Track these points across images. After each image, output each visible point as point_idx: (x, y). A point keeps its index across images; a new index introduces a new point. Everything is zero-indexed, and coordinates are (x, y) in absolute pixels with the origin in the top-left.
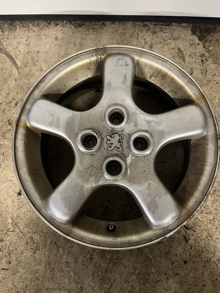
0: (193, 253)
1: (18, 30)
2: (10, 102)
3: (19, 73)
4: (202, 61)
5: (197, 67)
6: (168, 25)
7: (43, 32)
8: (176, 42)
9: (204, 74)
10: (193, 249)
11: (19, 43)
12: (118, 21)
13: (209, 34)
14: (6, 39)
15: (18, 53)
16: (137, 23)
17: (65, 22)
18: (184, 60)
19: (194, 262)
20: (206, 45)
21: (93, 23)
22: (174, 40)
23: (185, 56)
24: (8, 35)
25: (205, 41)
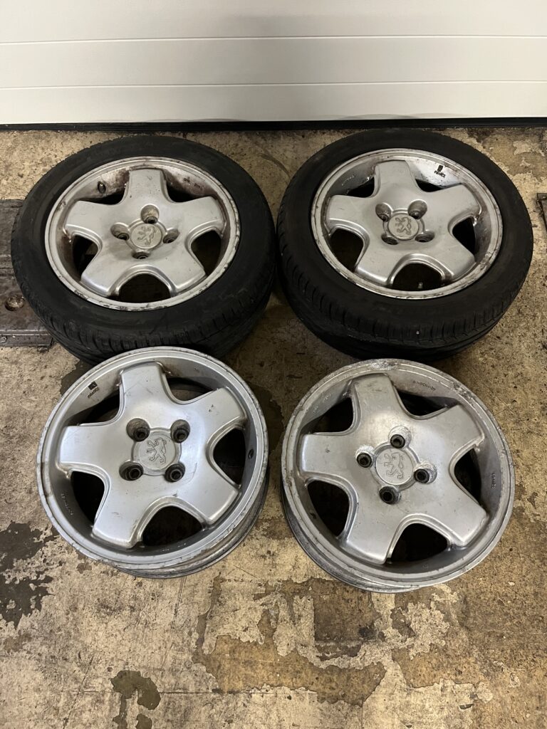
0: (505, 329)
1: (282, 139)
7: (310, 140)
11: (285, 151)
13: (488, 136)
14: (270, 147)
15: (285, 158)
17: (332, 130)
19: (508, 337)
20: (487, 146)
24: (272, 143)
25: (484, 143)
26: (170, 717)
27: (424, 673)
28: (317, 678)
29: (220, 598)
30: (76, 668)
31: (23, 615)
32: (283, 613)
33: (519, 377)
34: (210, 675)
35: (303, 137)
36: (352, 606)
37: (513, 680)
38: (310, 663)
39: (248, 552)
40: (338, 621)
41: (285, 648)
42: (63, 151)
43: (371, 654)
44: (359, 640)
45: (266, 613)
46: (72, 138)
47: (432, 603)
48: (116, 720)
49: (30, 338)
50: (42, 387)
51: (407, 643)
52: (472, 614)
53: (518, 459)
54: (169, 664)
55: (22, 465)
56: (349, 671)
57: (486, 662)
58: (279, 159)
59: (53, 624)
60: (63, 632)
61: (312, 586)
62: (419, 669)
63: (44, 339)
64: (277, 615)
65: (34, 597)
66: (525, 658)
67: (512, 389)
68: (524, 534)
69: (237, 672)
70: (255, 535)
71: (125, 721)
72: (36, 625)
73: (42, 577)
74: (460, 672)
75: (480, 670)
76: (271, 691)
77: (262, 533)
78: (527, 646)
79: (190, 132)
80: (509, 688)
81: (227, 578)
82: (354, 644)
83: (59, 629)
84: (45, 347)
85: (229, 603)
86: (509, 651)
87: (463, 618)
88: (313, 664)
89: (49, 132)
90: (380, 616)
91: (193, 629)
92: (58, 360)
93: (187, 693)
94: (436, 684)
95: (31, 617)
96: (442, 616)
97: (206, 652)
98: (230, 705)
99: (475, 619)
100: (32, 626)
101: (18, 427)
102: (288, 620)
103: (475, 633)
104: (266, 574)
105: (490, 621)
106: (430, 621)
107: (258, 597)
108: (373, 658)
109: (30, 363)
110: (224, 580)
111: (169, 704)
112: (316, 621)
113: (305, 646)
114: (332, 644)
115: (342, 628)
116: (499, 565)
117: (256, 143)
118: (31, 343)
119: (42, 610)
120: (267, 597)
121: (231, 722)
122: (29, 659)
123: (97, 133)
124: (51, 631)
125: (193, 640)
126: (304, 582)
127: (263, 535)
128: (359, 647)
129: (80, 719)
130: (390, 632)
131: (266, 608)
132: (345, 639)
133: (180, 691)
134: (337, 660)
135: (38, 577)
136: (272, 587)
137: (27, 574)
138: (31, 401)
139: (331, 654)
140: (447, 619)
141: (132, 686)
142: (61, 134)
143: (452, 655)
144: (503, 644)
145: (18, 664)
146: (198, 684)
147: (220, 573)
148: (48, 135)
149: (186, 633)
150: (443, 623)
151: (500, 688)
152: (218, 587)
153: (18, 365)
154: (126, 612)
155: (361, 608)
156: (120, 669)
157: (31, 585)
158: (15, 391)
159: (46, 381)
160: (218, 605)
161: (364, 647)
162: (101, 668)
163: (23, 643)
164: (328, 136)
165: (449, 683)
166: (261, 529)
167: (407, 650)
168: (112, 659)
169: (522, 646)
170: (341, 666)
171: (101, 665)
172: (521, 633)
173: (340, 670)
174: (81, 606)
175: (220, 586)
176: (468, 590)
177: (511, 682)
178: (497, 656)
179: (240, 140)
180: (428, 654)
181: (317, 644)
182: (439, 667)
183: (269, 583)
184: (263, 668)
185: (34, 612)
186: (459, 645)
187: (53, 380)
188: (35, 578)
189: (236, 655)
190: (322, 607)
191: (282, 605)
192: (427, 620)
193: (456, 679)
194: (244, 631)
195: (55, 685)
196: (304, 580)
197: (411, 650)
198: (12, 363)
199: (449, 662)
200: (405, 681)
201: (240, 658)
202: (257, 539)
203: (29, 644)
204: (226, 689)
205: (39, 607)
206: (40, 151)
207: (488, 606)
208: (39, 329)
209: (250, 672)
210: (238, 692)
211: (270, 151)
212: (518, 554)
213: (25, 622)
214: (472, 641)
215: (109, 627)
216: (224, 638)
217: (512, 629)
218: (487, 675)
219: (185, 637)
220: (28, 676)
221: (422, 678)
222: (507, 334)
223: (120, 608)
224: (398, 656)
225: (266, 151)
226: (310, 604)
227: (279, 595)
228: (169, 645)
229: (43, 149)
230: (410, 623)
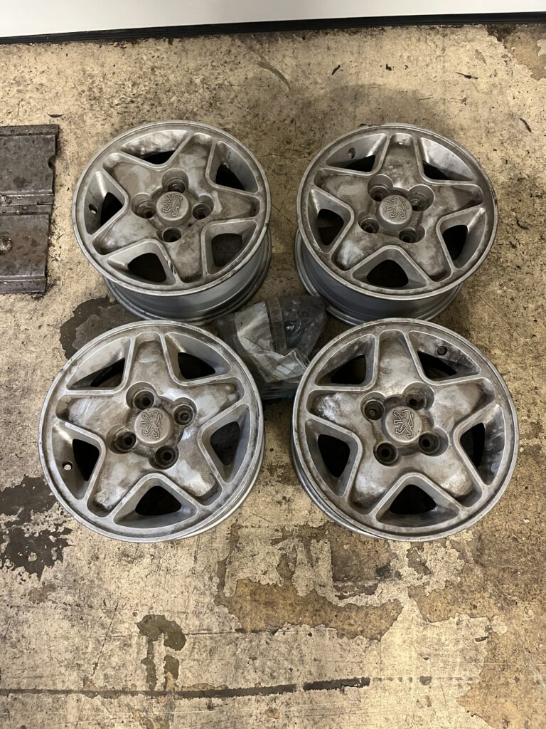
0: (526, 257)
1: (280, 42)
2: (285, 120)
3: (289, 88)
4: (506, 62)
5: (502, 68)
6: (459, 27)
7: (312, 42)
8: (472, 44)
9: (510, 74)
10: (525, 253)
11: (284, 56)
12: (400, 26)
13: (509, 34)
14: (267, 53)
15: (285, 67)
16: (423, 27)
17: (336, 30)
18: (485, 61)
19: (528, 266)
20: (508, 45)
21: (370, 29)
22: (469, 41)
23: (485, 58)
24: (269, 48)
25: (506, 42)
26: (196, 657)
27: (440, 608)
28: (336, 616)
29: (238, 545)
30: (102, 615)
31: (46, 567)
32: (301, 556)
33: (540, 310)
34: (233, 616)
35: (304, 38)
36: (369, 547)
37: (527, 613)
38: (329, 602)
39: (263, 499)
40: (355, 562)
41: (304, 588)
42: (37, 67)
43: (387, 592)
44: (375, 579)
45: (284, 557)
46: (46, 51)
47: (448, 543)
48: (144, 661)
49: (22, 284)
50: (40, 336)
51: (423, 580)
52: (487, 552)
53: (536, 396)
54: (192, 608)
55: (29, 419)
56: (367, 608)
57: (500, 596)
58: (278, 68)
59: (76, 574)
60: (86, 581)
61: (328, 529)
62: (435, 604)
63: (37, 285)
64: (295, 559)
65: (55, 549)
66: (538, 592)
67: (531, 323)
68: (540, 472)
69: (258, 612)
70: (270, 481)
71: (153, 663)
72: (59, 575)
73: (61, 529)
74: (475, 607)
75: (495, 604)
76: (292, 629)
77: (277, 479)
78: (541, 581)
79: (177, 38)
80: (523, 621)
81: (244, 524)
82: (371, 583)
83: (83, 579)
84: (39, 293)
85: (248, 549)
86: (523, 586)
87: (478, 555)
88: (331, 603)
89: (21, 46)
90: (396, 556)
91: (213, 574)
92: (55, 306)
93: (211, 633)
94: (451, 619)
95: (54, 568)
96: (457, 554)
97: (228, 595)
98: (253, 643)
99: (489, 556)
100: (55, 577)
101: (20, 380)
102: (306, 562)
103: (489, 570)
104: (283, 519)
105: (505, 557)
106: (445, 559)
107: (275, 542)
108: (390, 595)
109: (25, 311)
110: (241, 527)
111: (194, 645)
112: (334, 563)
113: (324, 586)
114: (350, 583)
115: (359, 569)
116: (513, 503)
117: (251, 48)
118: (25, 289)
119: (64, 561)
120: (285, 541)
121: (255, 659)
122: (55, 608)
123: (73, 44)
124: (75, 581)
125: (214, 584)
126: (320, 527)
127: (278, 481)
128: (376, 586)
129: (110, 663)
130: (406, 570)
131: (284, 552)
132: (362, 579)
133: (204, 632)
134: (355, 598)
135: (57, 529)
136: (289, 531)
137: (45, 527)
138: (31, 352)
139: (348, 593)
140: (462, 556)
141: (157, 629)
142: (33, 47)
143: (467, 591)
144: (517, 579)
145: (44, 614)
146: (221, 624)
147: (237, 520)
148: (19, 49)
149: (207, 577)
150: (458, 561)
151: (514, 621)
152: (235, 534)
153: (13, 314)
154: (147, 561)
155: (377, 549)
156: (146, 613)
157: (51, 537)
158: (13, 341)
159: (45, 330)
160: (236, 551)
161: (381, 585)
162: (127, 613)
163: (48, 593)
164: (332, 37)
165: (465, 617)
166: (275, 476)
167: (423, 587)
168: (137, 604)
169: (536, 581)
170: (359, 604)
171: (126, 611)
172: (535, 568)
173: (358, 608)
174: (103, 556)
175: (237, 533)
176: (483, 529)
177: (525, 615)
178: (511, 591)
179: (232, 45)
180: (444, 590)
181: (336, 584)
182: (455, 601)
183: (287, 529)
184: (284, 608)
185: (56, 563)
186: (474, 581)
187: (52, 328)
188: (54, 530)
189: (257, 597)
190: (339, 549)
191: (300, 549)
192: (443, 558)
193: (472, 613)
194: (264, 574)
195: (82, 632)
196: (321, 524)
197: (427, 587)
198: (7, 312)
199: (464, 597)
200: (421, 616)
201: (261, 600)
202: (272, 485)
203: (53, 594)
204: (249, 627)
205: (60, 558)
206: (13, 68)
207: (504, 543)
208: (31, 274)
209: (271, 612)
210: (261, 631)
211: (267, 57)
212: (534, 491)
213: (48, 573)
214: (487, 577)
215: (132, 575)
216: (244, 581)
217: (526, 565)
218: (502, 608)
219: (206, 582)
220: (55, 625)
221: (438, 613)
222: (528, 263)
223: (141, 557)
224: (414, 593)
225: (262, 58)
226: (327, 548)
227: (296, 540)
228: (191, 590)
229: (15, 66)
230: (426, 562)
